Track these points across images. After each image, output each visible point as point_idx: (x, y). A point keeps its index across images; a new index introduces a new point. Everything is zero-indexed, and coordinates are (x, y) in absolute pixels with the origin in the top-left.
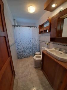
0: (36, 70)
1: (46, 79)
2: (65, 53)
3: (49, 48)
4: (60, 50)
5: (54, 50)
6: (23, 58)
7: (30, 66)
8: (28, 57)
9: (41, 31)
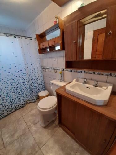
0: (50, 131)
1: (73, 141)
2: (96, 87)
3: (64, 81)
4: (85, 83)
5: (76, 83)
6: (8, 114)
7: (34, 128)
8: (23, 107)
9: (42, 47)
